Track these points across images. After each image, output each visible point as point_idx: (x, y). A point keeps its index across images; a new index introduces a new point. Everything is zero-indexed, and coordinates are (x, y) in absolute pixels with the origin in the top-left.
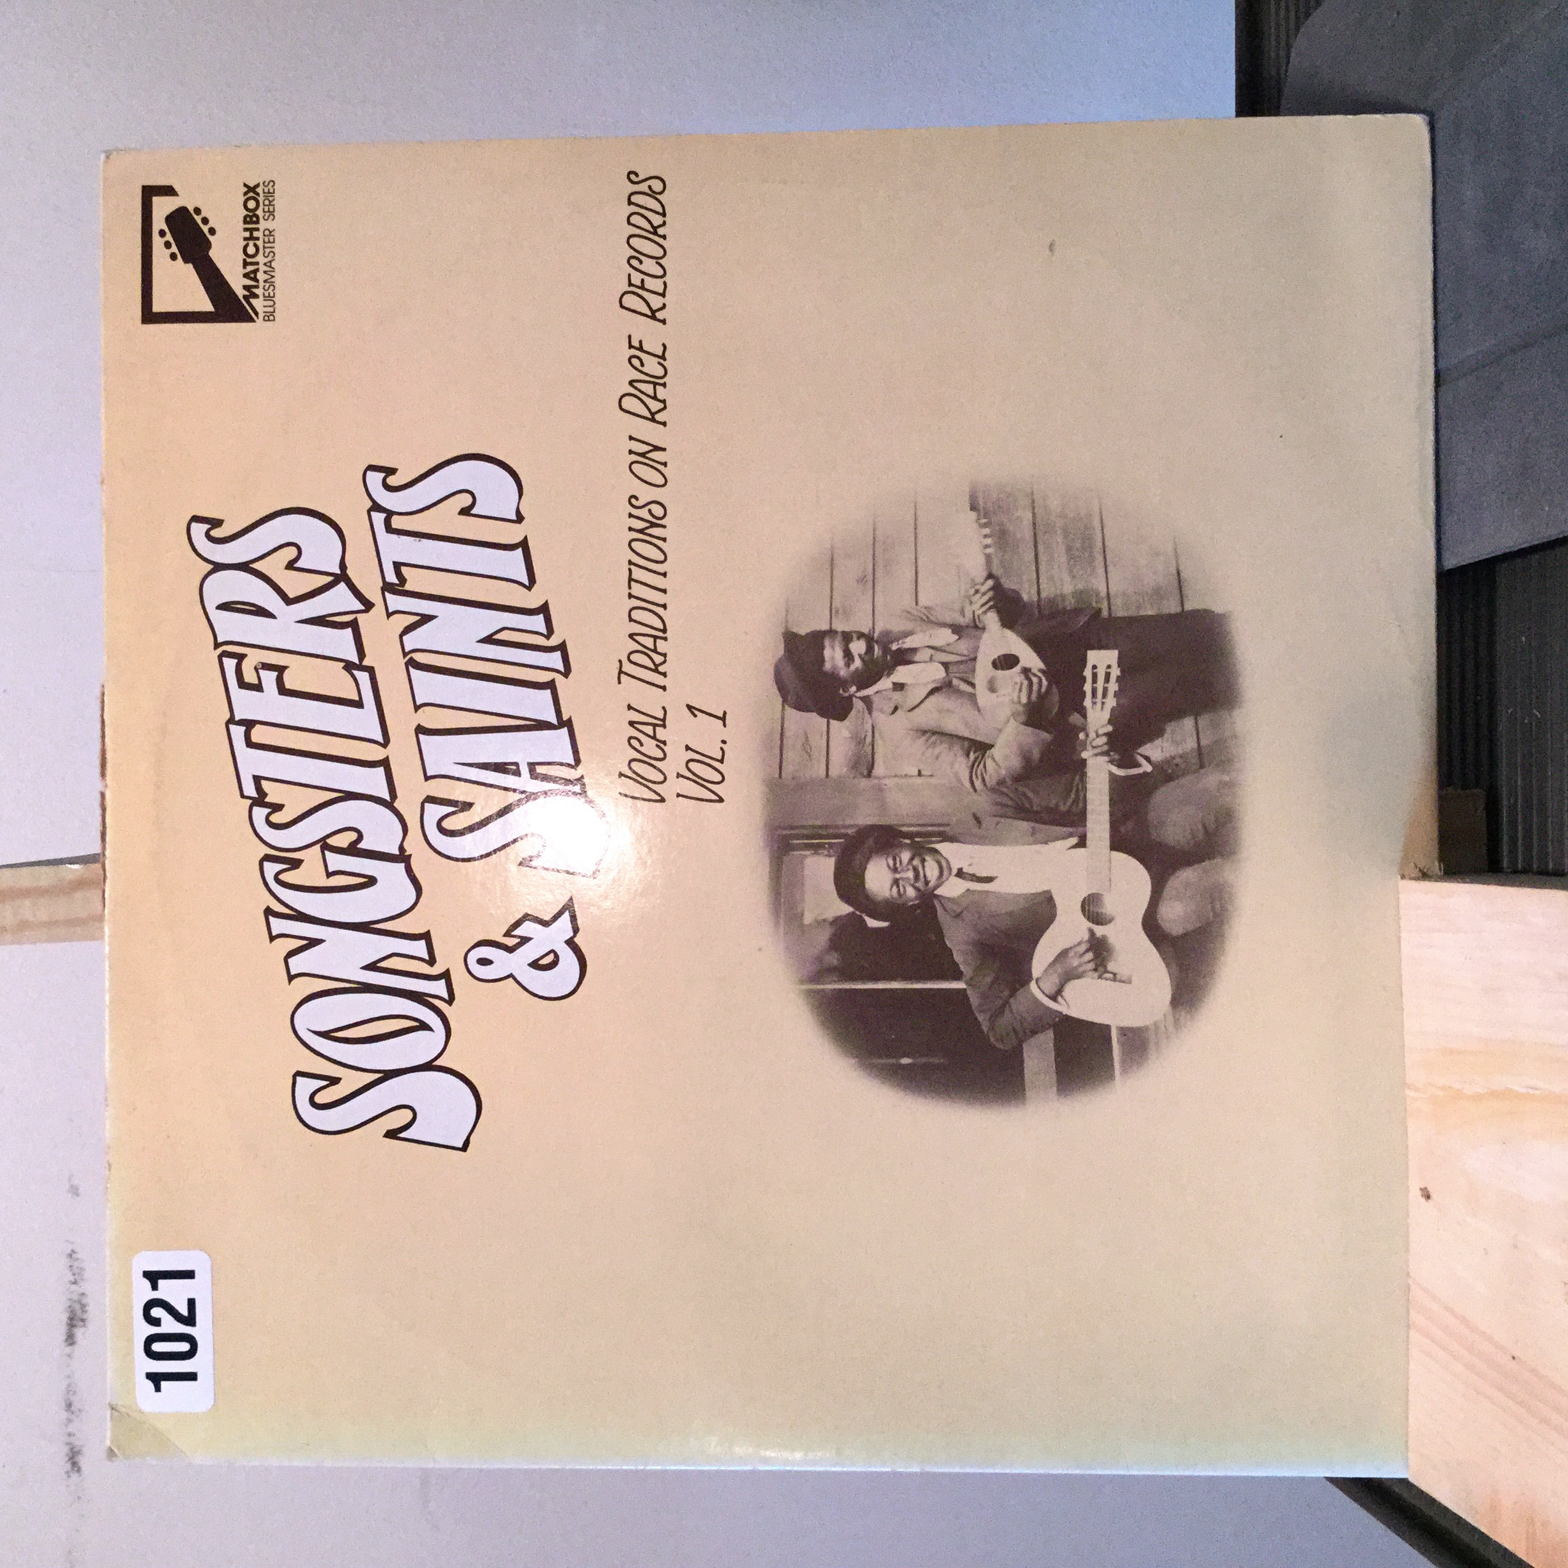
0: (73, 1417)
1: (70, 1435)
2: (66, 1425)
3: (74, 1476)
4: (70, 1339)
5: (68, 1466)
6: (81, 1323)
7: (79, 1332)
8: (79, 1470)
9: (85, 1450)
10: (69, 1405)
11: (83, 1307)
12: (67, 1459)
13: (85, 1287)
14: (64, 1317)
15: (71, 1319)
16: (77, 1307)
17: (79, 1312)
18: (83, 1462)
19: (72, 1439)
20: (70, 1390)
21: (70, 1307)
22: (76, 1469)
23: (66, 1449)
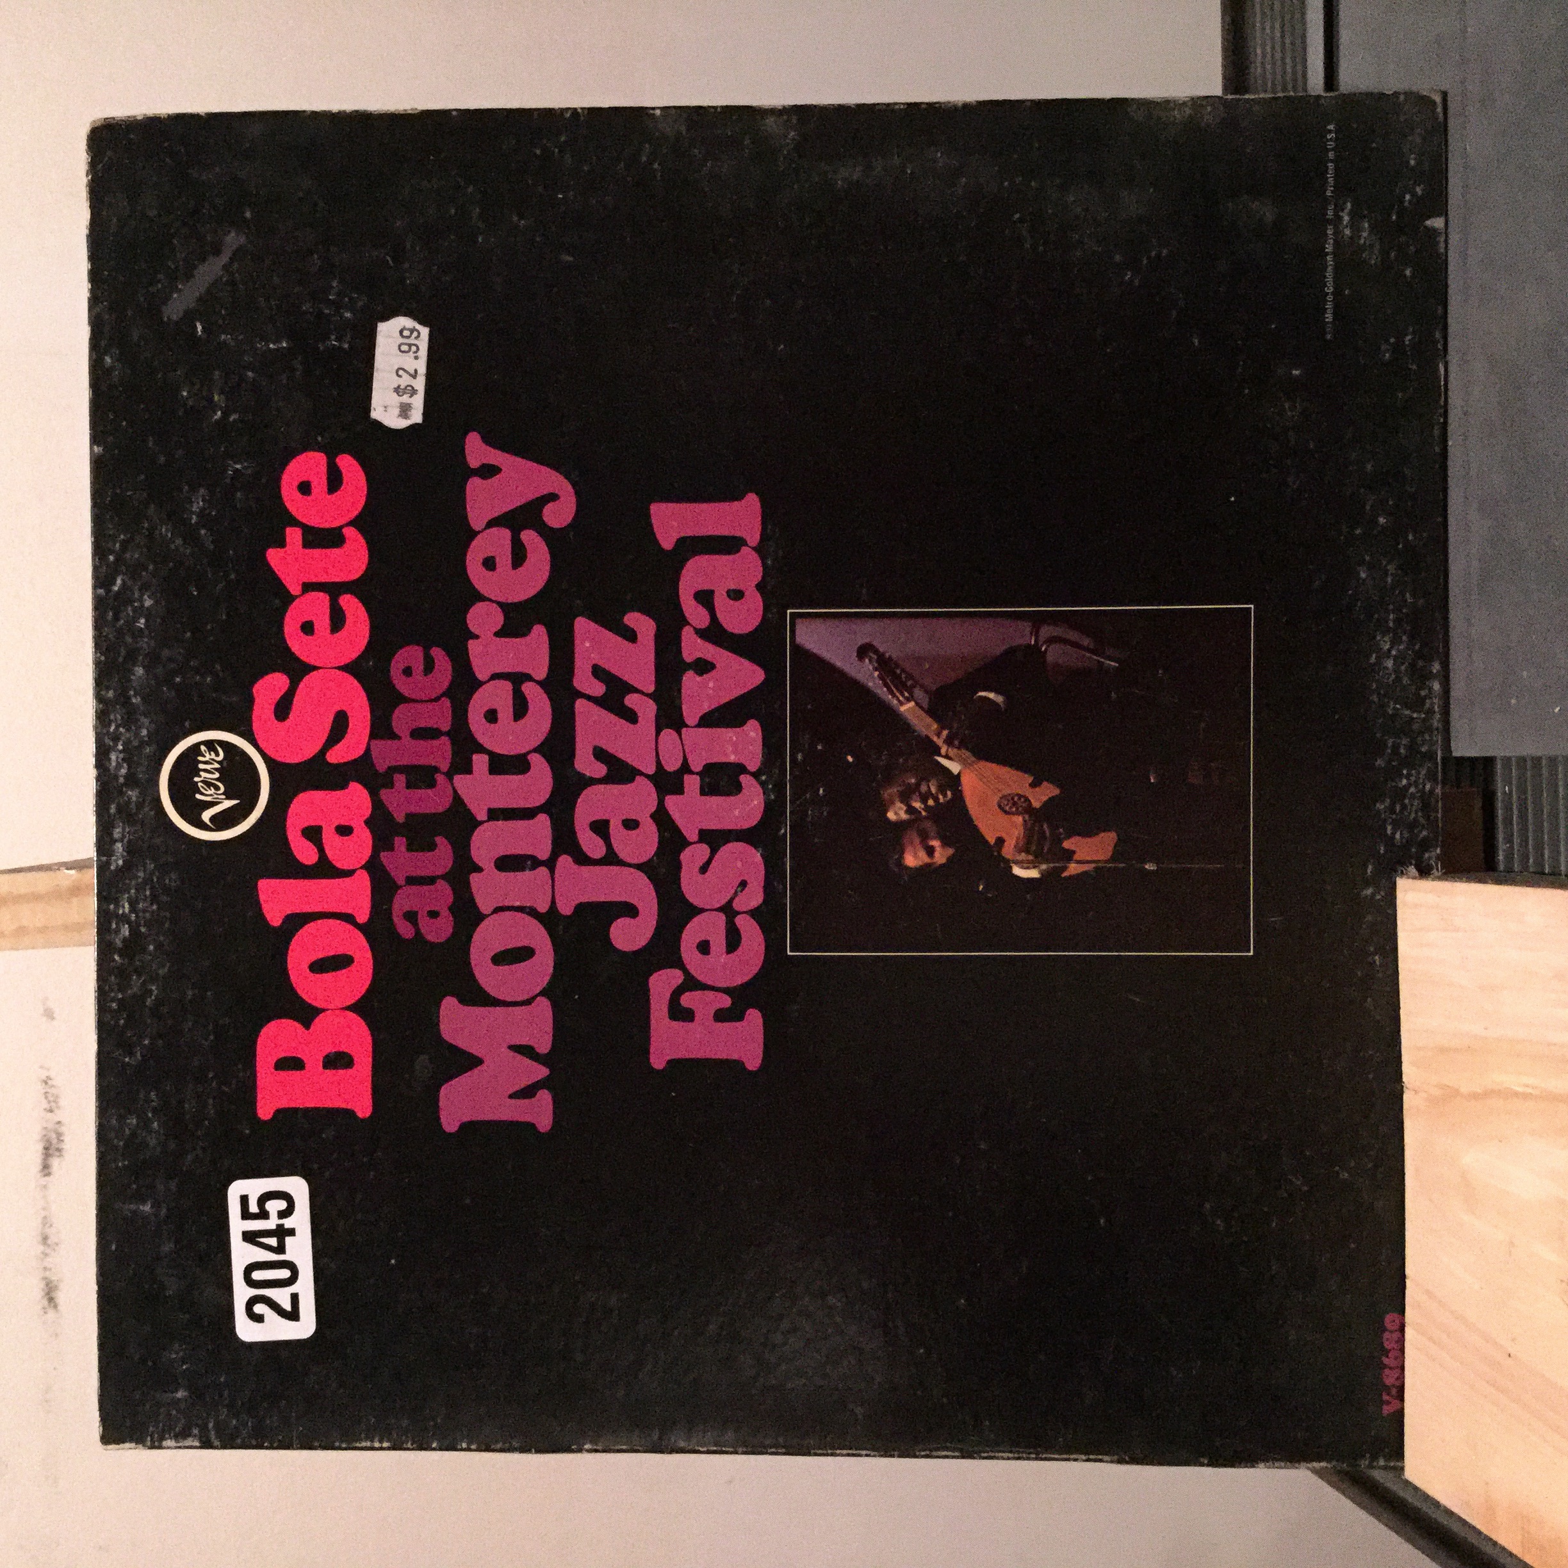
0: (48, 1251)
1: (45, 1269)
2: (42, 1260)
3: (51, 1314)
4: (46, 1169)
5: (45, 1302)
6: (58, 1154)
7: (55, 1162)
8: (55, 1307)
9: (61, 1286)
10: (45, 1239)
11: (59, 1135)
12: (43, 1293)
13: (59, 1116)
14: (40, 1147)
15: (46, 1148)
16: (54, 1136)
17: (55, 1141)
18: (61, 1297)
19: (48, 1274)
20: (46, 1221)
21: (45, 1136)
22: (52, 1305)
23: (42, 1285)
